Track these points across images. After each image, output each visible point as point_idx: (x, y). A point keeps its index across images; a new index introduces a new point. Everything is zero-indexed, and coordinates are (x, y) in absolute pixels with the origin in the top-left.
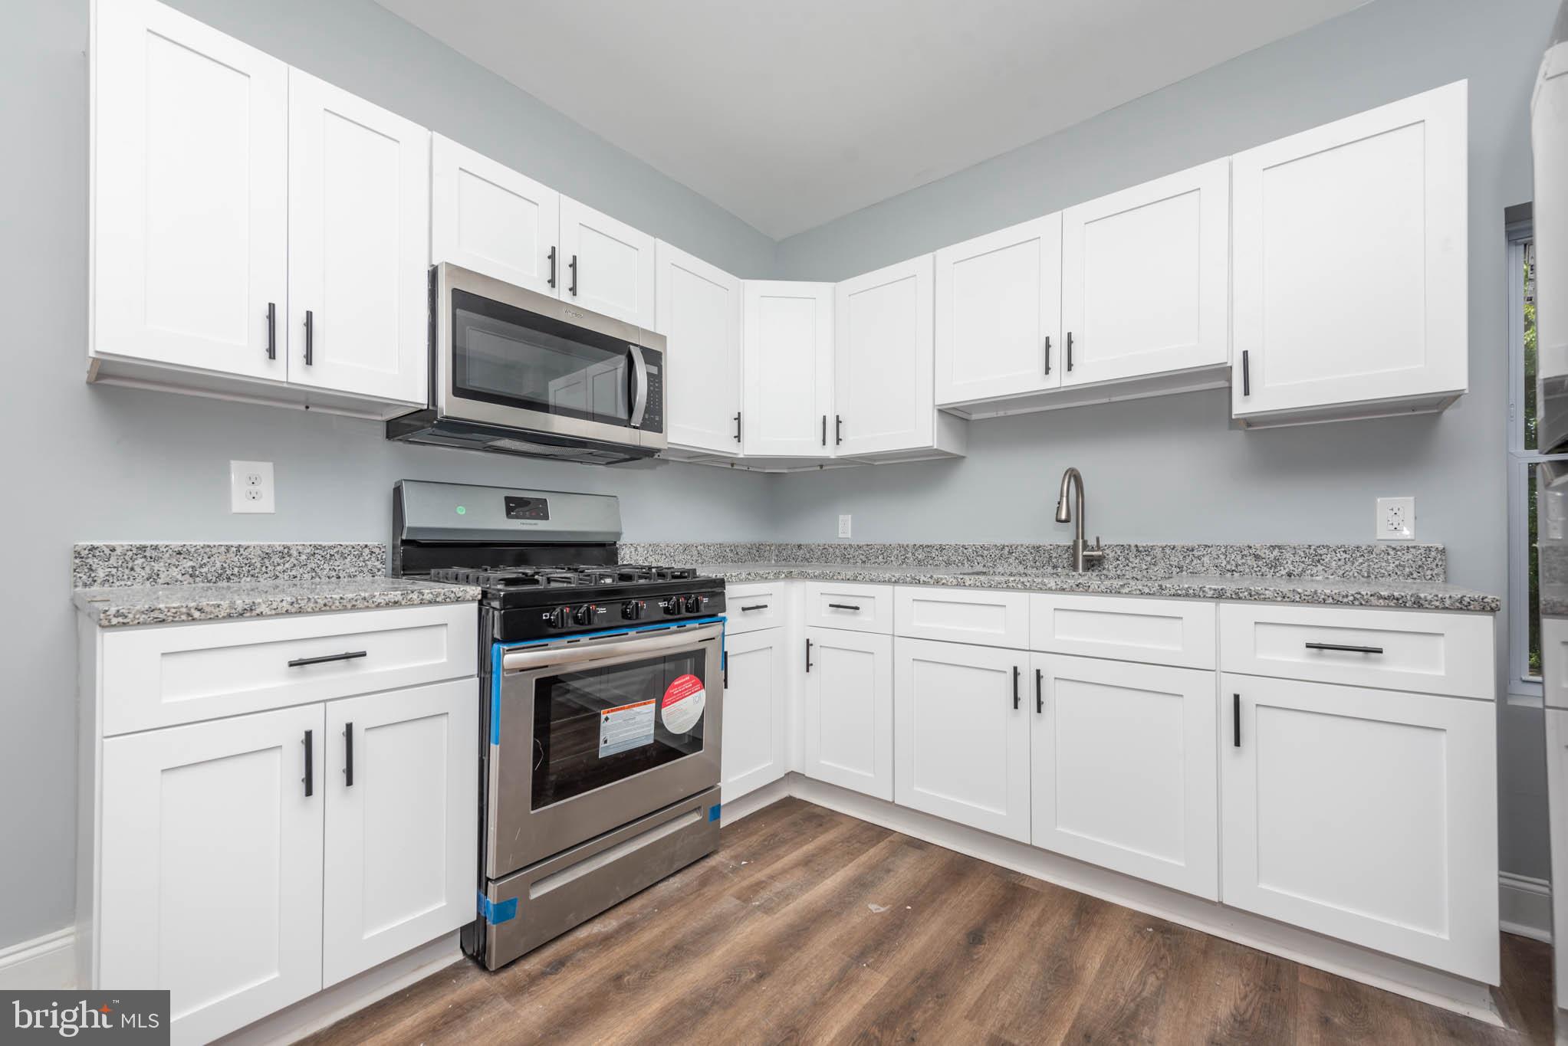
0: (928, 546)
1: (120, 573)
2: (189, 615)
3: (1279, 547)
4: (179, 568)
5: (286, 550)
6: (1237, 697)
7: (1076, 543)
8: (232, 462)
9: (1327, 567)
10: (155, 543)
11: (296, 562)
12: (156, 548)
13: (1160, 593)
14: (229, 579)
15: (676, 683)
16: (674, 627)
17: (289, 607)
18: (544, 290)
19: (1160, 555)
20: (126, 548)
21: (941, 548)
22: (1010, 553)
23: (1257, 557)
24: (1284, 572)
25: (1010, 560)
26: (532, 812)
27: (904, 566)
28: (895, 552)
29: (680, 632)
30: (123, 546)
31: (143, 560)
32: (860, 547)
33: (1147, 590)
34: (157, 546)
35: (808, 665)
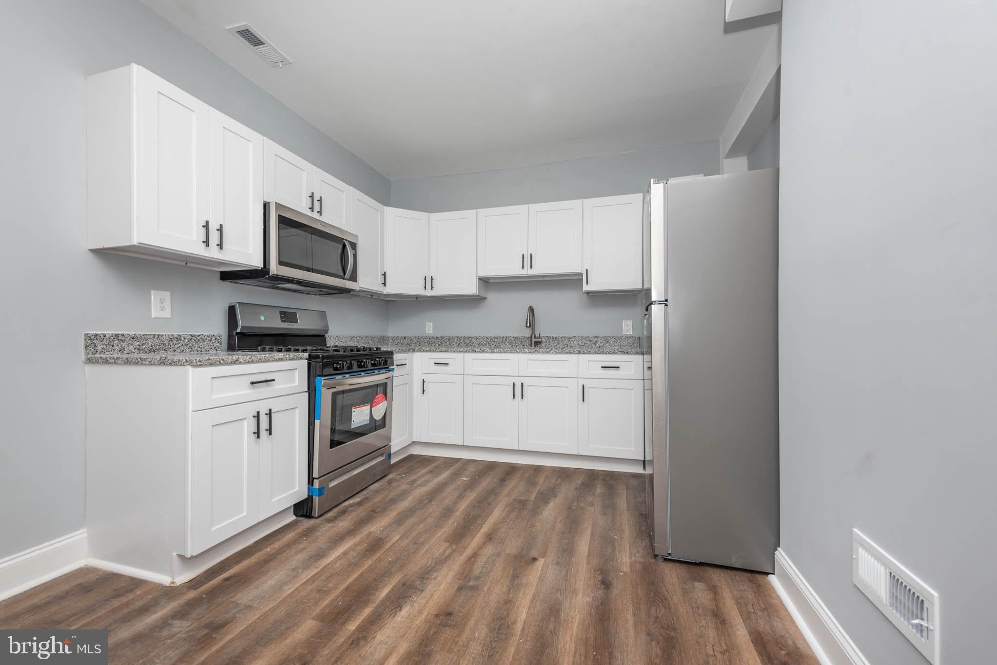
0: (470, 337)
1: (108, 348)
2: (220, 362)
3: (597, 337)
4: (133, 345)
5: (179, 337)
6: (583, 385)
7: (531, 335)
8: (152, 291)
9: (610, 343)
10: (122, 333)
11: (183, 343)
12: (123, 335)
13: (562, 352)
14: (154, 351)
15: (377, 397)
16: (376, 372)
17: (249, 360)
18: (308, 213)
19: (560, 340)
20: (110, 335)
21: (477, 338)
22: (506, 340)
23: (590, 341)
24: (598, 346)
25: (506, 343)
26: (330, 450)
27: (459, 346)
28: (455, 340)
29: (378, 374)
30: (109, 334)
31: (117, 341)
32: (437, 338)
33: (558, 352)
34: (124, 334)
35: (423, 391)
